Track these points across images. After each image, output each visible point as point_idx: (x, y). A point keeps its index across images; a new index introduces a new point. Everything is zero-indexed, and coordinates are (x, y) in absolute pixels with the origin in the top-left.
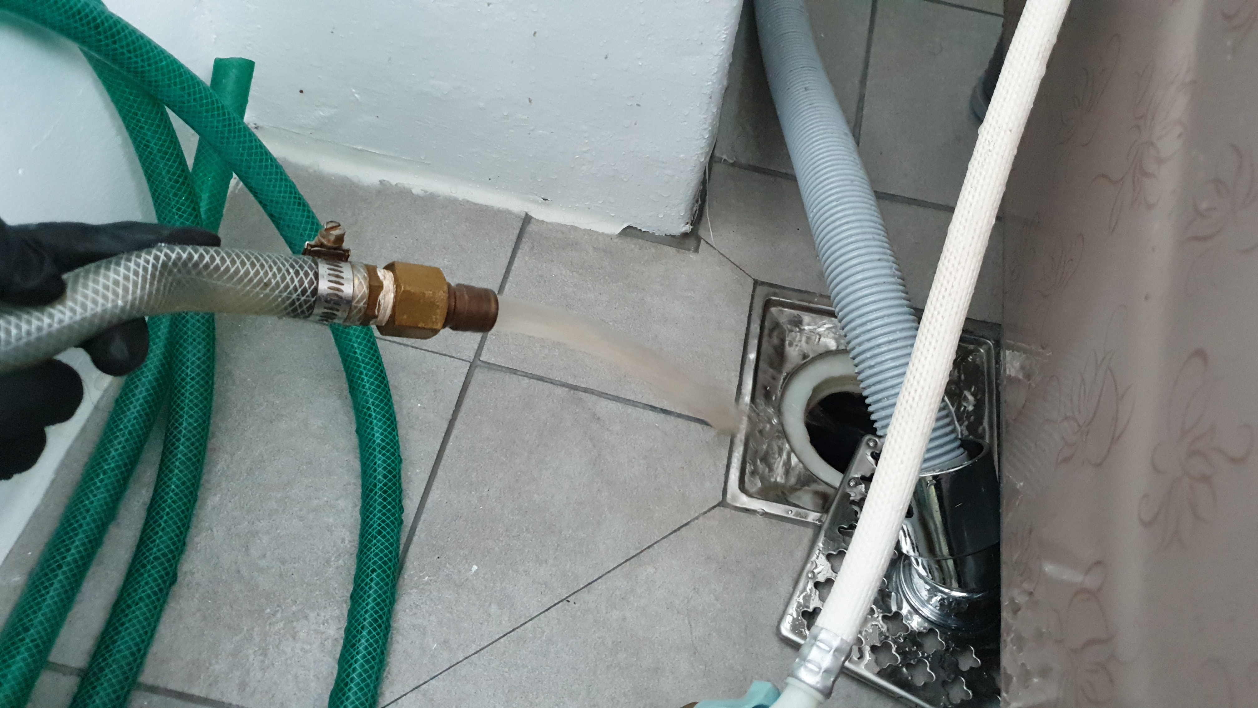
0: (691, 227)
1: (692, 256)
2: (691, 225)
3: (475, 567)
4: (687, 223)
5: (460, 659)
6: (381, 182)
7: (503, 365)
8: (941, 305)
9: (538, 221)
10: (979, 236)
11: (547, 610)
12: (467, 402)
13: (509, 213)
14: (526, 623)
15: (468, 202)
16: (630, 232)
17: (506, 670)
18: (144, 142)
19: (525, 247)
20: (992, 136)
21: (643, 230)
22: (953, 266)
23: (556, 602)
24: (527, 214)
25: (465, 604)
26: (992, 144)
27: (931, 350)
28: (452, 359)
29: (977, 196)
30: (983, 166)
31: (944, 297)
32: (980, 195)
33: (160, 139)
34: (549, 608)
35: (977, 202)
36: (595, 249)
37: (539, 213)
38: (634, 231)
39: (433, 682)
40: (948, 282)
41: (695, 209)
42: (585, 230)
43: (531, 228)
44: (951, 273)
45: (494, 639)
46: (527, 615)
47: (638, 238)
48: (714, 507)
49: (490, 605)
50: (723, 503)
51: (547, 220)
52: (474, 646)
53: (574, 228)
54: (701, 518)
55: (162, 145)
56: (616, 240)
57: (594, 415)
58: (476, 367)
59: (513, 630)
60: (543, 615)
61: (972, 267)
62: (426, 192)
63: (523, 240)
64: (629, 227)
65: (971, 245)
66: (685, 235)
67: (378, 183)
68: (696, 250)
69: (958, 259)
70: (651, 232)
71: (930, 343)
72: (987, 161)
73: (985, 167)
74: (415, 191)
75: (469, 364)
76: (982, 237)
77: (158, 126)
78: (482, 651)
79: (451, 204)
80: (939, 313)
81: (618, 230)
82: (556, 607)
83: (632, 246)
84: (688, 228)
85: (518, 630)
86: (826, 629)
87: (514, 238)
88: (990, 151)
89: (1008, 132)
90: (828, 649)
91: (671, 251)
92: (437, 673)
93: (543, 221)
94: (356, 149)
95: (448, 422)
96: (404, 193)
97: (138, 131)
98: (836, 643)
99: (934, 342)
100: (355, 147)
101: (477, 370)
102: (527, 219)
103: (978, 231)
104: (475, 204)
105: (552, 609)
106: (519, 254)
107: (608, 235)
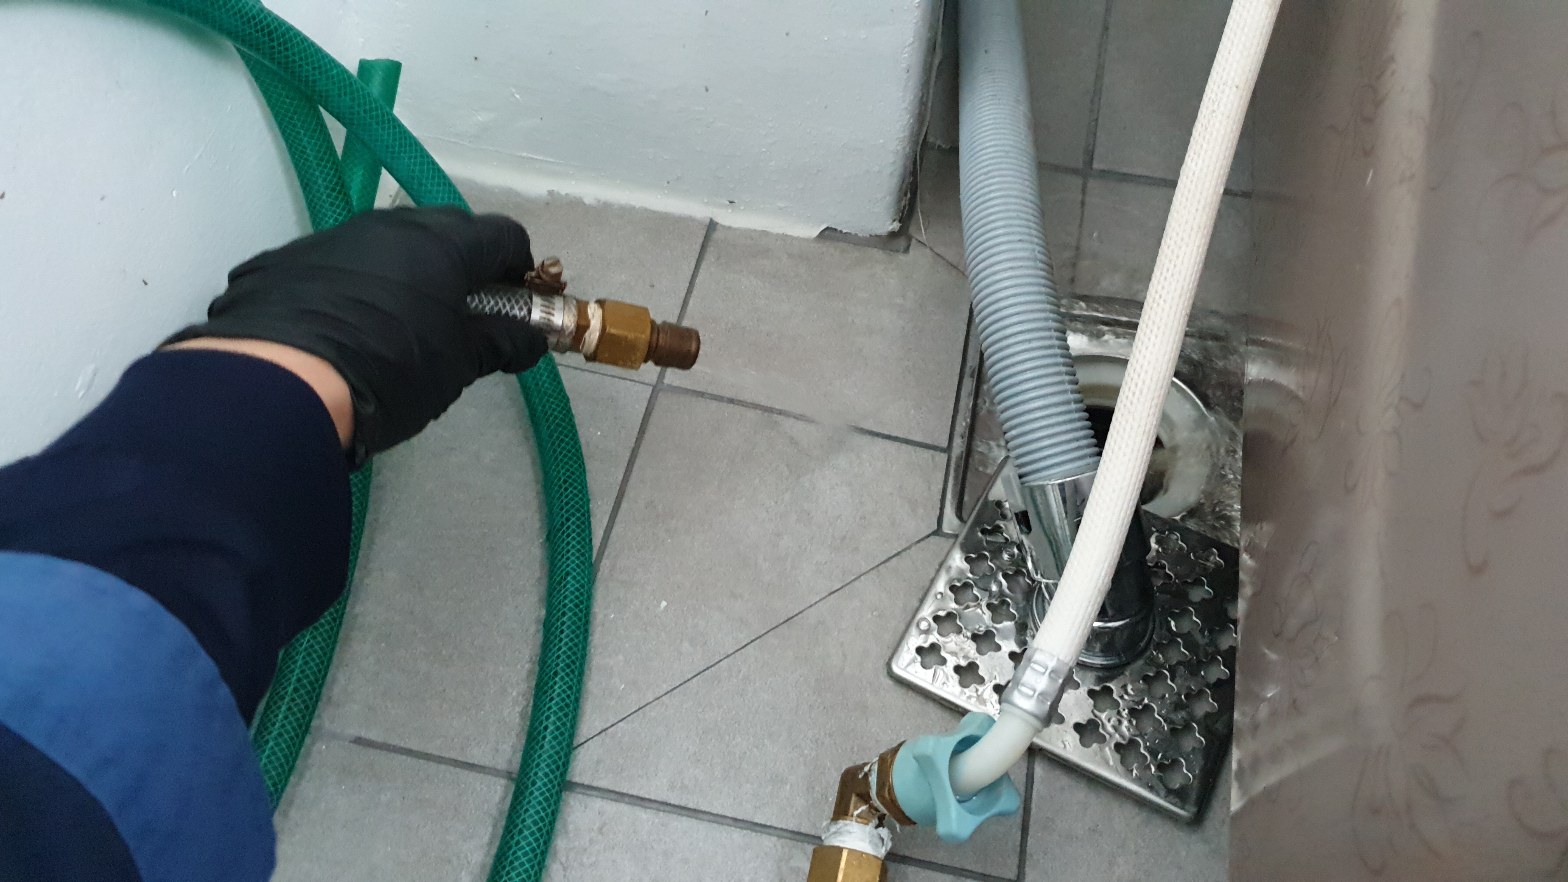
0: (899, 225)
1: (902, 257)
2: (900, 222)
3: (664, 604)
4: (894, 221)
5: (651, 700)
6: (551, 193)
7: (689, 388)
8: (1163, 288)
9: (723, 227)
10: (1204, 208)
11: (743, 647)
12: (651, 430)
13: (691, 219)
14: (720, 661)
15: (646, 209)
16: (829, 234)
17: (700, 710)
18: (301, 148)
19: (710, 257)
20: (1216, 95)
21: (844, 231)
22: (1176, 243)
23: (753, 638)
24: (711, 220)
25: (654, 643)
26: (1216, 103)
27: (1153, 338)
28: (633, 383)
29: (1200, 162)
30: (1206, 129)
31: (1165, 278)
32: (1203, 161)
33: (316, 144)
34: (746, 645)
35: (1201, 169)
36: (790, 256)
37: (726, 218)
38: (833, 234)
39: (621, 724)
40: (1170, 261)
41: (903, 203)
42: (777, 234)
43: (717, 235)
44: (1173, 252)
45: (686, 679)
46: (722, 652)
47: (838, 240)
48: (928, 536)
49: (681, 641)
50: (938, 532)
51: (735, 225)
52: (665, 686)
53: (765, 233)
54: (913, 548)
55: (319, 151)
56: (812, 245)
57: (792, 438)
58: (660, 390)
59: (708, 669)
60: (739, 652)
61: (1197, 244)
62: (599, 201)
63: (708, 249)
64: (827, 229)
65: (1195, 219)
66: (893, 235)
67: (547, 193)
68: (907, 250)
69: (1181, 234)
70: (853, 233)
71: (1151, 331)
72: (1211, 123)
73: (1209, 130)
74: (586, 201)
75: (651, 388)
76: (1207, 209)
77: (315, 131)
78: (675, 691)
79: (627, 213)
80: (1160, 297)
81: (815, 232)
82: (753, 644)
83: (830, 249)
84: (896, 226)
85: (713, 668)
86: (1041, 650)
87: (698, 248)
88: (1214, 111)
89: (1234, 89)
90: (1043, 670)
91: (877, 254)
92: (626, 715)
93: (729, 228)
94: (521, 157)
95: (631, 450)
96: (575, 204)
97: (295, 137)
98: (1052, 664)
99: (1155, 329)
100: (519, 154)
101: (660, 394)
102: (712, 226)
103: (1202, 202)
104: (654, 212)
105: (749, 646)
106: (704, 265)
107: (804, 240)
